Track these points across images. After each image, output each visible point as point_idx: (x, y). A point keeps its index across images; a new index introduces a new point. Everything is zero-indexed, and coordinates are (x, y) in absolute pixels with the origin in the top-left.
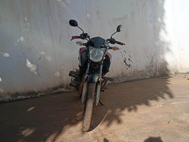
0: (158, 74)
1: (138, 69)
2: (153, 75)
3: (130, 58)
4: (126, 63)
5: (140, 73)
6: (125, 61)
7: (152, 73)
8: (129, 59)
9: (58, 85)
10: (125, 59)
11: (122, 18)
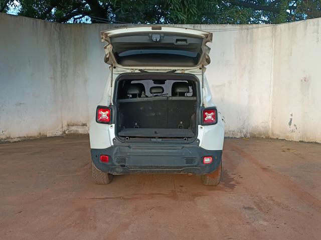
0: (248, 135)
1: (230, 129)
2: (243, 136)
5: (231, 133)
7: (242, 134)
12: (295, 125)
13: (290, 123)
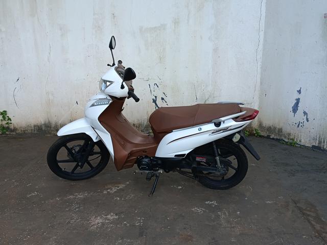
3: (164, 97)
4: (156, 104)
6: (155, 101)
8: (163, 99)
9: (43, 123)
10: (156, 97)
11: (155, 28)
12: (305, 113)
13: (295, 108)
